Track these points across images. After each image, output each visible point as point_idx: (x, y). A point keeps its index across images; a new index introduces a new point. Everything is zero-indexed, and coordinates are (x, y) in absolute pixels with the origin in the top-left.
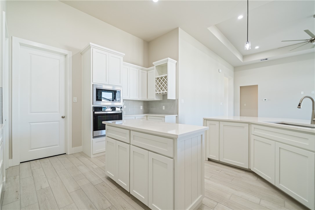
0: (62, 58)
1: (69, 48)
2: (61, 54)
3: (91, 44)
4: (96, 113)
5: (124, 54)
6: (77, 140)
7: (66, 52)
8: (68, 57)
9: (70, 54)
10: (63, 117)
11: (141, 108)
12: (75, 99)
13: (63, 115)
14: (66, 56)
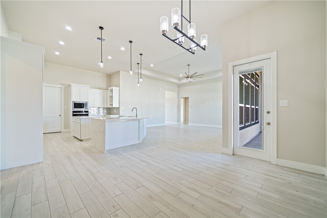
0: (60, 89)
1: (62, 84)
2: (59, 87)
3: (71, 84)
4: (74, 113)
5: (90, 86)
6: (67, 125)
7: (61, 86)
8: (62, 88)
9: (63, 87)
10: (60, 116)
11: (105, 111)
12: (66, 107)
13: (60, 115)
14: (61, 88)
